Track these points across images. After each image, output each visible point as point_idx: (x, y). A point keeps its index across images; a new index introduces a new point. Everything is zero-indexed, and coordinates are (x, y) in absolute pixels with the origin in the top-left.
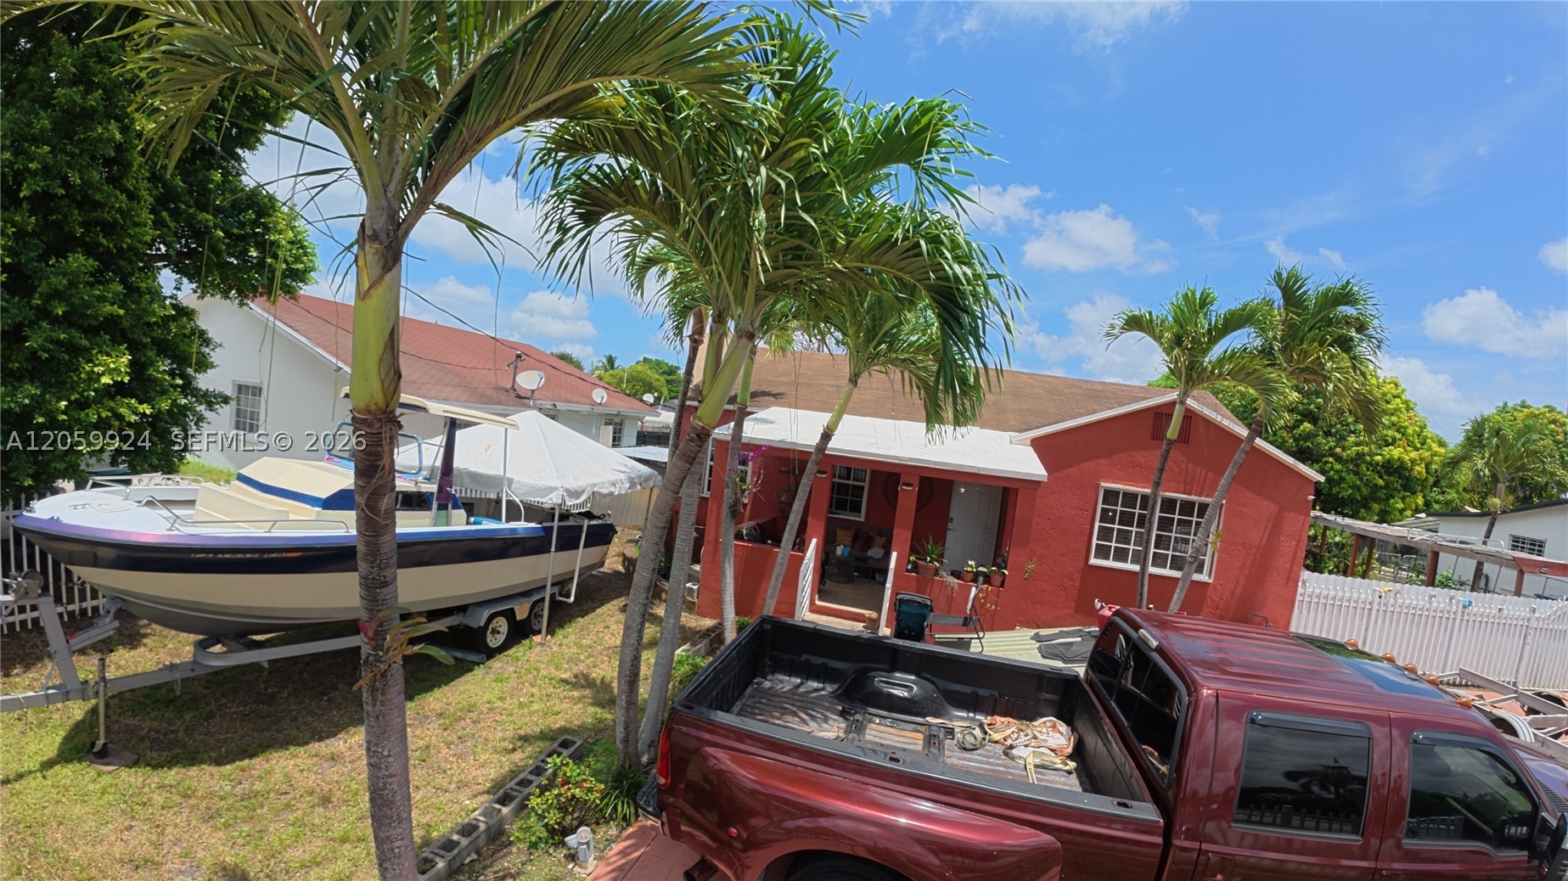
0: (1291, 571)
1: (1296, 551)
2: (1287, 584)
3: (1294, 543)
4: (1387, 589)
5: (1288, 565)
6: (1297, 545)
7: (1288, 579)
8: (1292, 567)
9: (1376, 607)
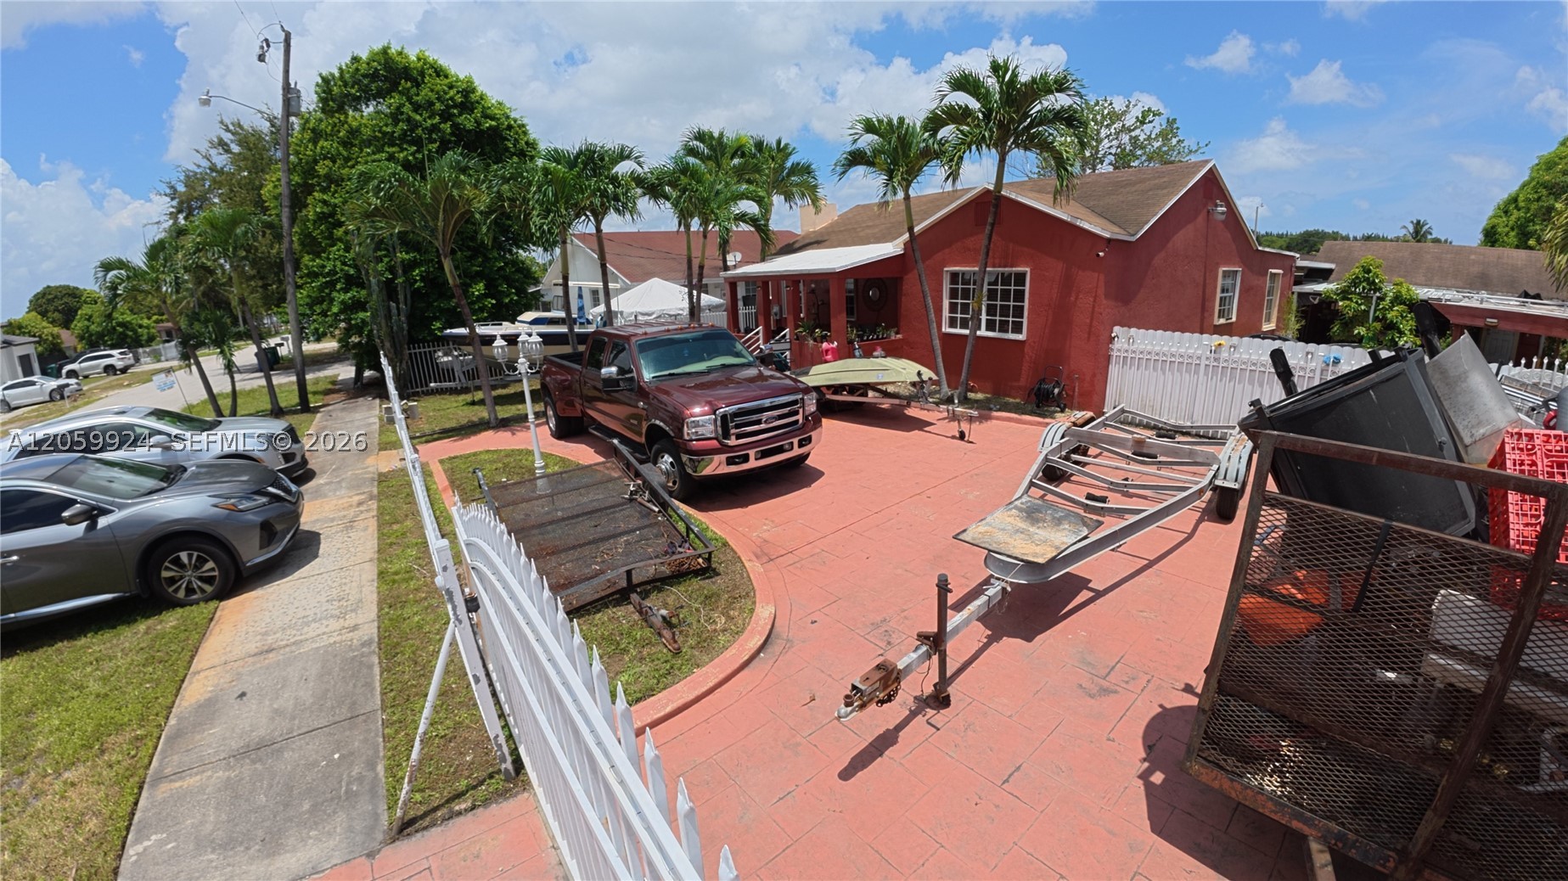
0: (1091, 326)
1: (1094, 307)
2: (1089, 338)
3: (1092, 299)
4: (1216, 343)
5: (1088, 321)
6: (1094, 301)
7: (1089, 333)
8: (1092, 320)
9: (1204, 362)
